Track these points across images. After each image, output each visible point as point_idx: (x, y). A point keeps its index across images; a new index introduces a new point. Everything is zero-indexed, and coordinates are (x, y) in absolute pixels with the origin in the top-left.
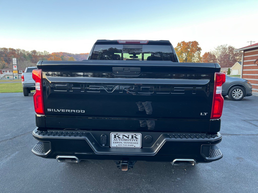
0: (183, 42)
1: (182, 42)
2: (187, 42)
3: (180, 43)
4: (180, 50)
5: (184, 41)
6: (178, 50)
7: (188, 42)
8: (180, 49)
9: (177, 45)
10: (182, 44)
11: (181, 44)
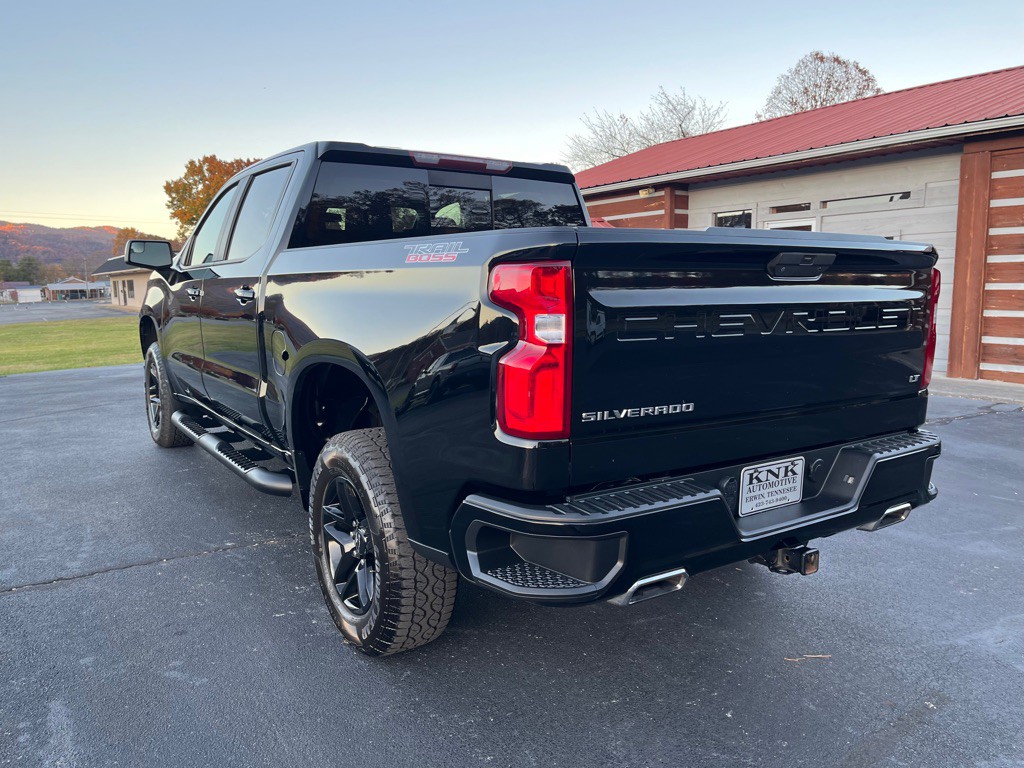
0: (211, 161)
1: (206, 160)
2: (229, 162)
3: (198, 164)
4: (198, 193)
5: (213, 158)
6: (194, 191)
7: (232, 164)
8: (200, 187)
9: (186, 170)
10: (205, 167)
11: (201, 167)
